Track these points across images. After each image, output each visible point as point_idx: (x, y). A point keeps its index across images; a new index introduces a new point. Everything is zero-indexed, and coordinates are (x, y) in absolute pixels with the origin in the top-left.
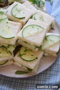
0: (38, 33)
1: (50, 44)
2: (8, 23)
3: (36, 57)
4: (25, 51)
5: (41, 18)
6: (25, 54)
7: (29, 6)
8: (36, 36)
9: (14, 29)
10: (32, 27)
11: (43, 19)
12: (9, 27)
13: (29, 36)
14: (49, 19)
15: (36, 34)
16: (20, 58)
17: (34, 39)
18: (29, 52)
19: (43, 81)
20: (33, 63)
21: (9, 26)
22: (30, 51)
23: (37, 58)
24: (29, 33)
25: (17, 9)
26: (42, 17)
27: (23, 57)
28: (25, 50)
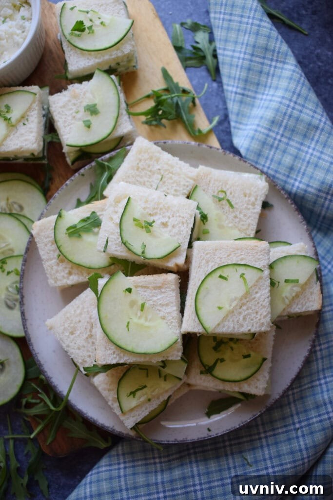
0: (247, 294)
1: (288, 295)
2: (129, 290)
3: (260, 359)
4: (216, 349)
5: (220, 200)
6: (222, 360)
7: (158, 160)
8: (244, 308)
9: (162, 305)
10: (221, 277)
11: (228, 201)
12: (143, 306)
13: (225, 319)
14: (250, 195)
15: (244, 301)
16: (210, 378)
17: (244, 319)
18: (232, 349)
19: (294, 401)
20: (258, 380)
21: (140, 303)
22: (232, 344)
23: (264, 359)
24: (220, 308)
25: (135, 220)
26: (222, 195)
27: (219, 371)
28: (214, 344)
